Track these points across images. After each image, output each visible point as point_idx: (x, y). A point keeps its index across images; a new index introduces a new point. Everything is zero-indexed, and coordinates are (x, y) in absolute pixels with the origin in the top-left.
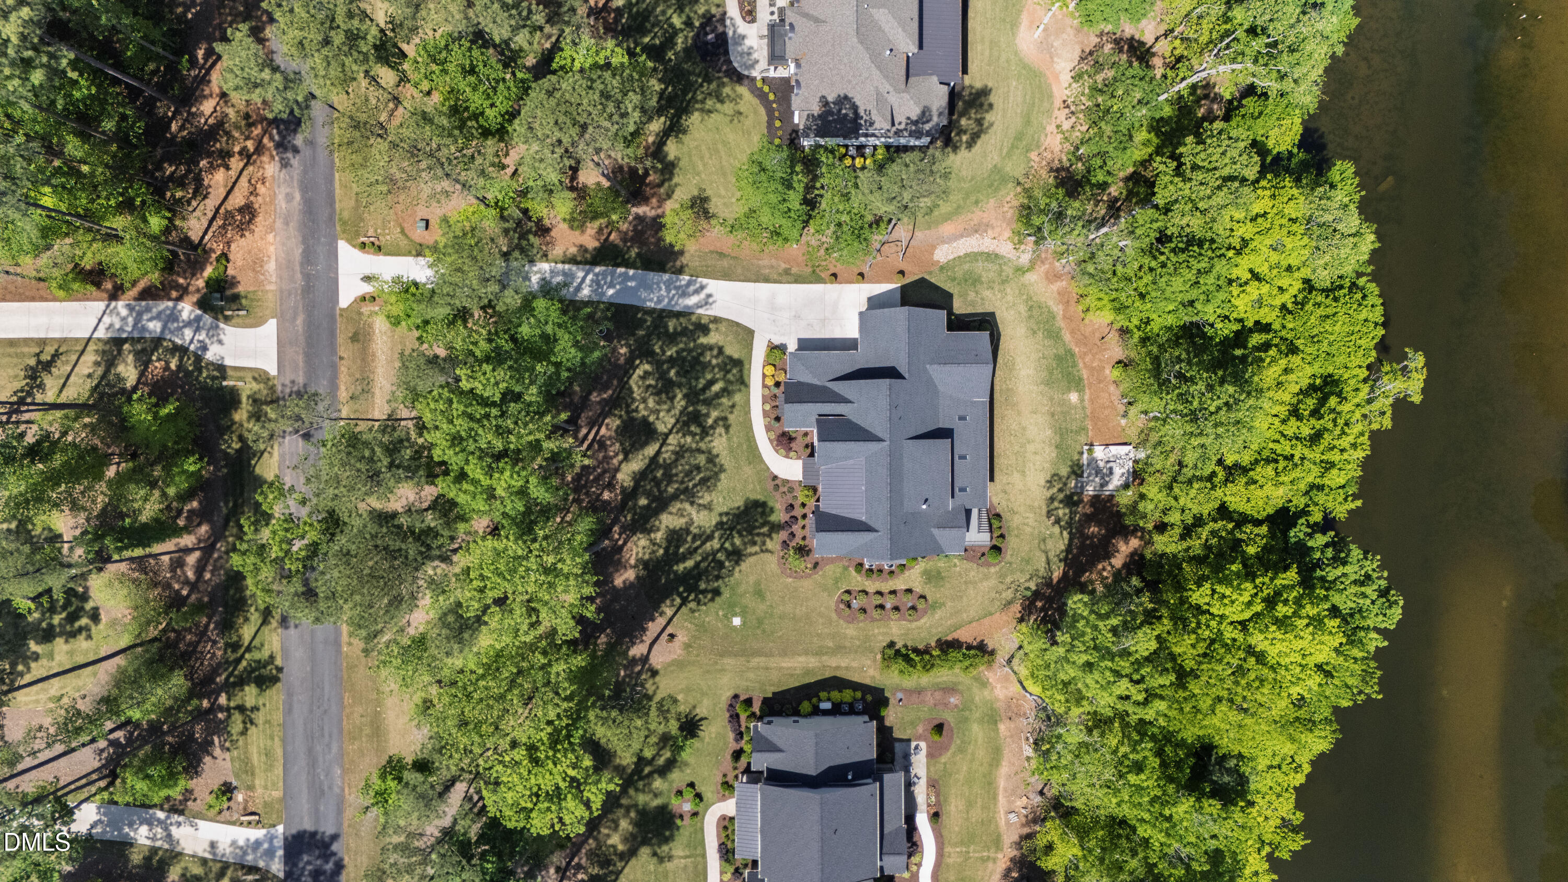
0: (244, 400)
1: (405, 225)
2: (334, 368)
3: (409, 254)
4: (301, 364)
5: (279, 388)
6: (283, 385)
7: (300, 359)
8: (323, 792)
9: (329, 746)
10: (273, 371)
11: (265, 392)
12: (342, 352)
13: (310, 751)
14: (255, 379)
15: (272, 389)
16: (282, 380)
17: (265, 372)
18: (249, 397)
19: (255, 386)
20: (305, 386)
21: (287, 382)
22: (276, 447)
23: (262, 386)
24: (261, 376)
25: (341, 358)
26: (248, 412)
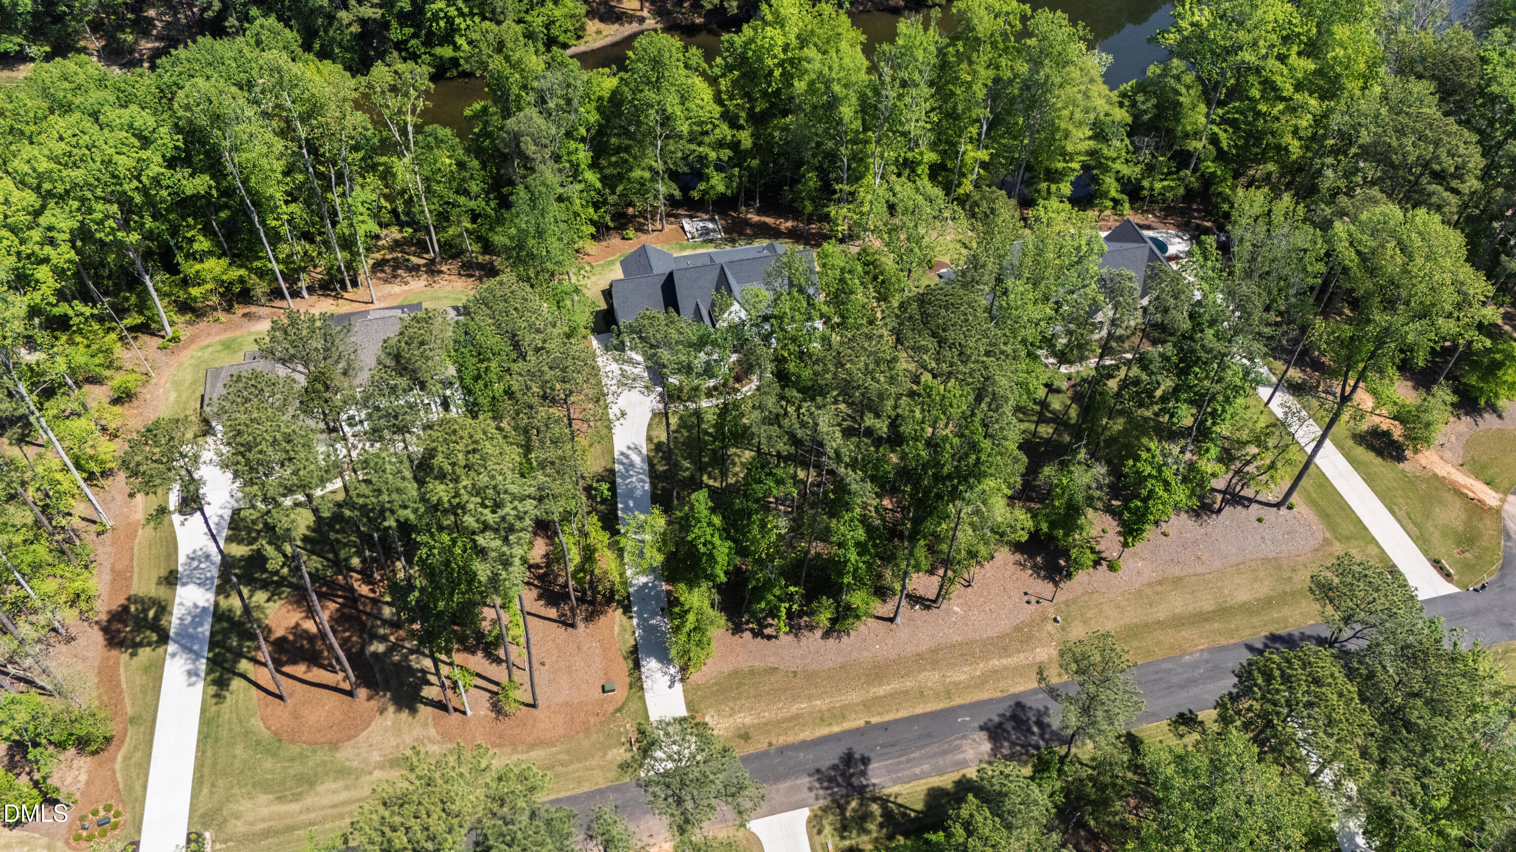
0: (847, 843)
1: (611, 709)
2: (782, 750)
3: (642, 699)
4: (789, 784)
5: (822, 803)
6: (817, 798)
7: (784, 786)
8: (1215, 668)
9: (1169, 671)
10: (805, 813)
11: (831, 817)
12: (763, 746)
13: (1182, 687)
14: (819, 832)
15: (825, 810)
16: (811, 800)
17: (809, 821)
18: (843, 838)
19: (828, 830)
20: (810, 775)
21: (812, 794)
22: (887, 791)
23: (825, 822)
24: (815, 826)
25: (770, 744)
26: (859, 835)
